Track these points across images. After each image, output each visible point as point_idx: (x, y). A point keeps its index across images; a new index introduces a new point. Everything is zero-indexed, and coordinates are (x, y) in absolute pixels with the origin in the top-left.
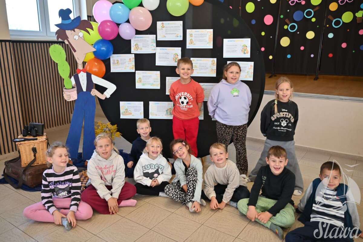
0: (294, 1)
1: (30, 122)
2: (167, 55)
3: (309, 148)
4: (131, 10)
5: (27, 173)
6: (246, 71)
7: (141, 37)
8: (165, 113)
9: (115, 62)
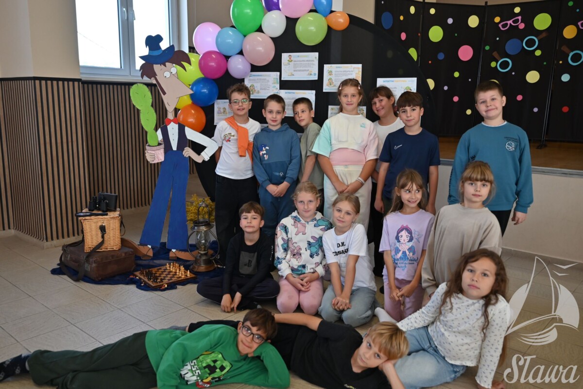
0: (506, 24)
1: (99, 191)
3: (514, 250)
4: (246, 37)
5: (91, 260)
7: (258, 76)
9: (221, 110)
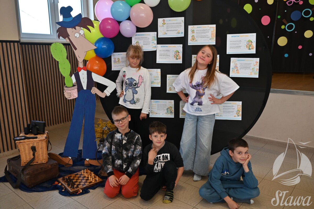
0: (291, 2)
2: (168, 52)
4: (132, 7)
5: (25, 173)
6: (251, 68)
7: (142, 35)
8: (166, 111)
9: (116, 60)
